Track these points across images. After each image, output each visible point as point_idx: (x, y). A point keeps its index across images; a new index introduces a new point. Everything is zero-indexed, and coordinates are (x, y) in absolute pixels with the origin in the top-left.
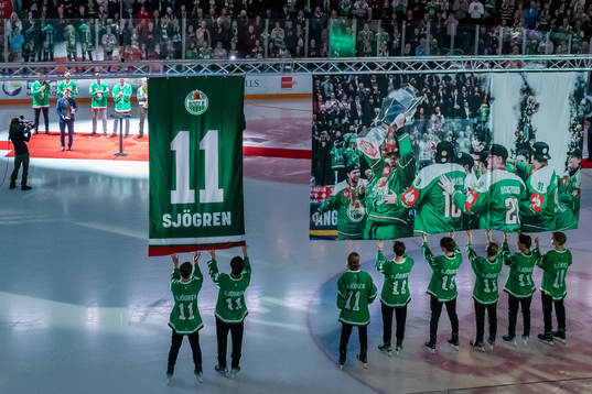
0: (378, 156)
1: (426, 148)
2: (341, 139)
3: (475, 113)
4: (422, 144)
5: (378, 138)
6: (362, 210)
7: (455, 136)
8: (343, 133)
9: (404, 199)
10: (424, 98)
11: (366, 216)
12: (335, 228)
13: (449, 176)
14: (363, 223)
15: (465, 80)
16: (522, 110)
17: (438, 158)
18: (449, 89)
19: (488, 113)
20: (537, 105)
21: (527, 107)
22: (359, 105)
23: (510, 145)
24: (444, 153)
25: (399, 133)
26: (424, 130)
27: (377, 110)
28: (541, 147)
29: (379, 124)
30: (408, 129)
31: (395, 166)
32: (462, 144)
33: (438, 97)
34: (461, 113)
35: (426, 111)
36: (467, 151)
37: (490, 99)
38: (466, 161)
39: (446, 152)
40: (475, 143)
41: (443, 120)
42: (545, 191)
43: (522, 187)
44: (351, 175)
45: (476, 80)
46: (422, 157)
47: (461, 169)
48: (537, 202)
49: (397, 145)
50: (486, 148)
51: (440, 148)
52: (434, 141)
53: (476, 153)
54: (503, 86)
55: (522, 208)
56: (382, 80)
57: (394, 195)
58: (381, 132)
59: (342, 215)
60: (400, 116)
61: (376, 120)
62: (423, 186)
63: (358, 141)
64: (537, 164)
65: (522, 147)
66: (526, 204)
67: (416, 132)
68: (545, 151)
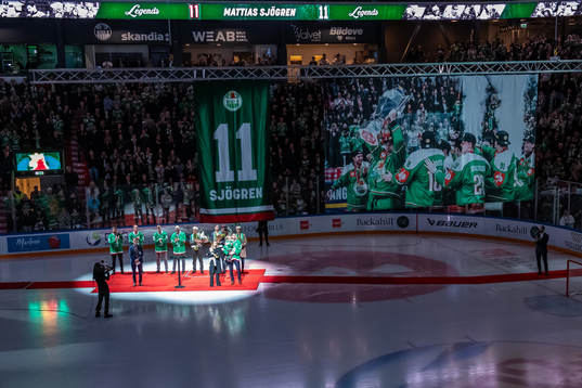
0: (377, 144)
1: (414, 136)
2: (347, 130)
3: (451, 109)
4: (410, 134)
5: (376, 129)
6: (365, 186)
7: (436, 127)
8: (349, 125)
9: (397, 178)
10: (411, 97)
11: (369, 191)
12: (345, 201)
13: (433, 158)
14: (367, 196)
15: (443, 82)
16: (487, 105)
17: (423, 145)
18: (430, 89)
19: (461, 107)
20: (500, 101)
21: (491, 103)
22: (360, 102)
23: (477, 134)
24: (428, 141)
25: (393, 124)
26: (411, 122)
27: (375, 106)
28: (502, 134)
29: (376, 117)
30: (399, 122)
31: (390, 151)
32: (441, 133)
33: (422, 97)
34: (440, 109)
35: (413, 107)
36: (445, 139)
37: (462, 97)
38: (445, 147)
39: (429, 139)
40: (452, 132)
41: (426, 115)
42: (506, 170)
43: (487, 167)
44: (356, 159)
45: (451, 82)
46: (410, 144)
47: (441, 153)
48: (499, 178)
49: (391, 135)
50: (460, 136)
51: (425, 136)
52: (419, 131)
53: (453, 140)
54: (473, 86)
55: (487, 183)
56: (378, 82)
57: (390, 174)
58: (379, 124)
59: (350, 191)
60: (393, 112)
61: (374, 114)
62: (412, 167)
63: (361, 131)
64: (499, 148)
65: (487, 135)
66: (491, 180)
67: (405, 124)
68: (505, 138)
